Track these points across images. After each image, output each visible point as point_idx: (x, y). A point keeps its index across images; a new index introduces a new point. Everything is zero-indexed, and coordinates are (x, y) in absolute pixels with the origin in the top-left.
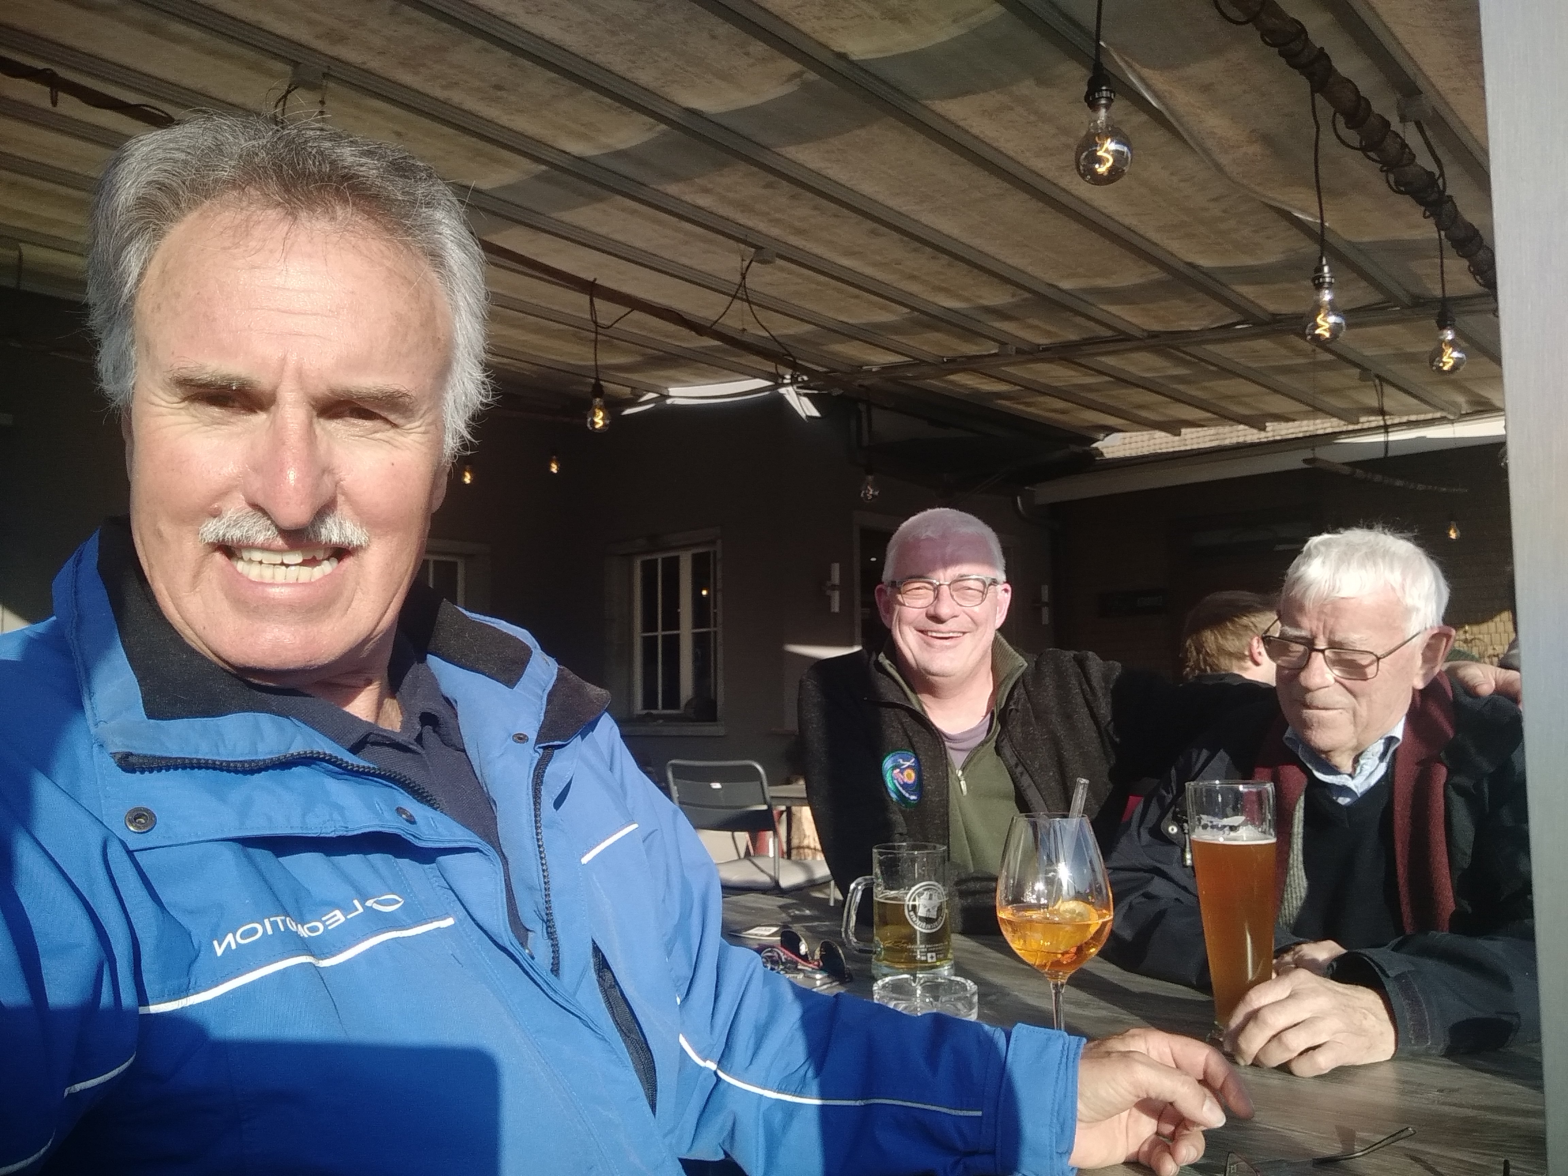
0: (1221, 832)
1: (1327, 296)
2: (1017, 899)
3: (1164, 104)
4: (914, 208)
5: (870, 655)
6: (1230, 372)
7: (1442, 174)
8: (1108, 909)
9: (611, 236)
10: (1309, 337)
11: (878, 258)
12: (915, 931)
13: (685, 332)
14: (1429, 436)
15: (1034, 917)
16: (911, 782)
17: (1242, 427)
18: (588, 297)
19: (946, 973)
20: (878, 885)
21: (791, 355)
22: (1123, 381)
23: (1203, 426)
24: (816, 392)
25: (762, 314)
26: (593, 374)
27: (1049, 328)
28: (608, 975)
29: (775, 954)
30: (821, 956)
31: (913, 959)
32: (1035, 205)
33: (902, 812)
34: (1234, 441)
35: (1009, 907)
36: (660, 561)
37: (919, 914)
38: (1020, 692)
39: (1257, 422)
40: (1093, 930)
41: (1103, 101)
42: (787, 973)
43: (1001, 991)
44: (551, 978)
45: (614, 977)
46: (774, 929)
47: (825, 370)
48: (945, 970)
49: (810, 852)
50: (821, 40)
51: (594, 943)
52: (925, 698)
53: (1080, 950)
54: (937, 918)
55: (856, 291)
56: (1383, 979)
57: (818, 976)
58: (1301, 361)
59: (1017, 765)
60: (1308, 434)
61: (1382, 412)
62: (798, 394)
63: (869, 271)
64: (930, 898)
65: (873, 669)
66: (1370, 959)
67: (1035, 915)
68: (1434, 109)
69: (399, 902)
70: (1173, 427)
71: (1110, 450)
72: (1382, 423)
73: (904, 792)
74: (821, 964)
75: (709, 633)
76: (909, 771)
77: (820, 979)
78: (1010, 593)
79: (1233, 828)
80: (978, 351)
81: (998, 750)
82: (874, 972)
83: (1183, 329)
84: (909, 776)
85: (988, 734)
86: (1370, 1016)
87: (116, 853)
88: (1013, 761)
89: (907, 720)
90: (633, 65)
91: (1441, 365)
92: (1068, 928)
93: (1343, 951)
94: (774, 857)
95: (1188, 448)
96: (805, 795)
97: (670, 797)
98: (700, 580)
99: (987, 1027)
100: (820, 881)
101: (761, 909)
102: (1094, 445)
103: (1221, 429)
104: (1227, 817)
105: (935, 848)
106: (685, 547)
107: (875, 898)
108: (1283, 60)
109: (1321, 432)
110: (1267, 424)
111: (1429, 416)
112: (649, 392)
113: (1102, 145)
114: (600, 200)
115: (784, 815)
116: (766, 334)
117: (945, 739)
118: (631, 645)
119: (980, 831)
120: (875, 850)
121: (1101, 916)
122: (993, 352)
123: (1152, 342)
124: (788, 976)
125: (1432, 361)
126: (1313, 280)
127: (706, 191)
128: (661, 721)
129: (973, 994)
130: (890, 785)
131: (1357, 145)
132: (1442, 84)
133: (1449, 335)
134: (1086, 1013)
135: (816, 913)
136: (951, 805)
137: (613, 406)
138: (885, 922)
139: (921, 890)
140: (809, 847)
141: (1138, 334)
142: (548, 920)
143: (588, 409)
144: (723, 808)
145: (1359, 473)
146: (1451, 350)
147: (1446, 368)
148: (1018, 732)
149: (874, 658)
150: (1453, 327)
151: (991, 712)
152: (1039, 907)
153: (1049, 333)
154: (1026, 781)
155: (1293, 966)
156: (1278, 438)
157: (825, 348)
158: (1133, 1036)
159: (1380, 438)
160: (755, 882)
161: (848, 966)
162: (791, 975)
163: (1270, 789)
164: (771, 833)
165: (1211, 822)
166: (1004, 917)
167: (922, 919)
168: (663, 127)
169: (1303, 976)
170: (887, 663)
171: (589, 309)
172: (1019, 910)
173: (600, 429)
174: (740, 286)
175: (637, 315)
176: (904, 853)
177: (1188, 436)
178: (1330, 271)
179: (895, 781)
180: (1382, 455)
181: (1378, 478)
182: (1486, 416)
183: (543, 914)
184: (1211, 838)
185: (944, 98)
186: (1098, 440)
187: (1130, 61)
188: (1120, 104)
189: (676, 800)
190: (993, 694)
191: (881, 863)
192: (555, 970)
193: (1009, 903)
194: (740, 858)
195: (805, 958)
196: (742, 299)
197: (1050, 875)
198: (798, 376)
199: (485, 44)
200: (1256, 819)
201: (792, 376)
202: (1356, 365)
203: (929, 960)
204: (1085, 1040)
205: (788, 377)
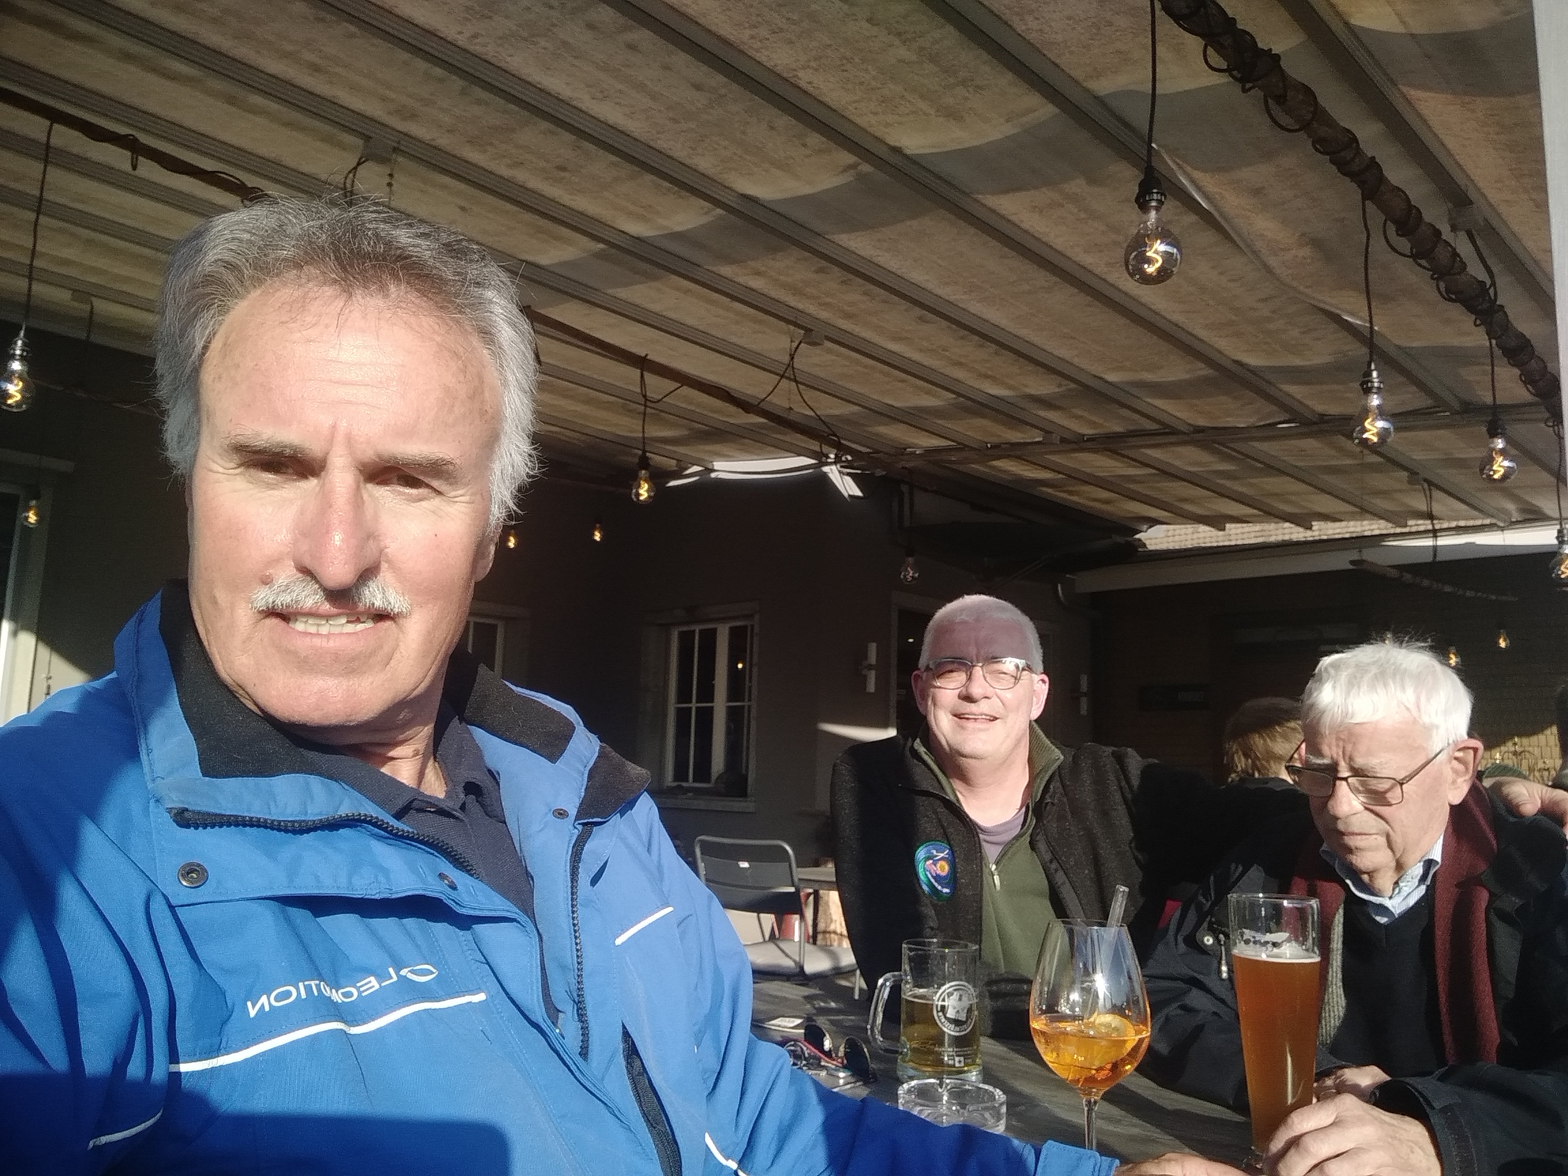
0: (1264, 948)
1: (1375, 401)
2: (1051, 1009)
3: (1215, 206)
4: (963, 297)
5: (906, 740)
6: (1279, 470)
7: (1493, 284)
8: (1145, 1024)
9: (664, 313)
10: (1357, 441)
11: (925, 344)
12: (944, 1032)
13: (731, 408)
14: (1478, 543)
15: (1068, 1029)
16: (944, 874)
17: (1287, 525)
18: (639, 371)
19: (974, 1079)
20: (907, 982)
21: (835, 435)
22: (1167, 473)
23: (1248, 522)
24: (859, 472)
25: (808, 394)
26: (641, 447)
27: (1094, 418)
28: (637, 1063)
29: (799, 1049)
30: (846, 1054)
31: (941, 1062)
32: (1083, 299)
33: (934, 906)
34: (1280, 538)
35: (1043, 1017)
36: (697, 631)
37: (948, 1015)
38: (1056, 785)
39: (1303, 520)
40: (1129, 1046)
41: (1154, 204)
42: (809, 1069)
43: (1031, 1102)
44: (579, 1060)
45: (642, 1063)
46: (799, 1021)
47: (868, 450)
48: (973, 1076)
49: (836, 937)
50: (877, 134)
51: (624, 1027)
52: (958, 785)
53: (1116, 1067)
54: (967, 1019)
55: (904, 376)
56: (1428, 1110)
57: (842, 1075)
58: (1349, 462)
59: (1051, 862)
60: (1354, 535)
61: (1431, 517)
62: (840, 472)
63: (916, 356)
64: (960, 999)
65: (908, 753)
66: (1413, 1088)
67: (1069, 1027)
68: (1486, 220)
69: (432, 973)
70: (1217, 522)
71: (1153, 541)
72: (1430, 527)
73: (936, 884)
74: (845, 1062)
75: (743, 706)
76: (943, 863)
77: (843, 1078)
78: (1047, 684)
79: (1275, 945)
80: (1023, 438)
81: (1033, 845)
82: (900, 1073)
83: (1229, 425)
84: (942, 868)
85: (1022, 828)
86: (1417, 1149)
87: (159, 908)
88: (1048, 857)
89: (941, 810)
90: (692, 152)
91: (1491, 473)
92: (1104, 1043)
93: (1388, 1078)
94: (800, 941)
95: (1233, 543)
96: (834, 879)
97: (698, 875)
98: (736, 653)
99: (1016, 1142)
100: (845, 970)
101: (786, 999)
102: (1137, 536)
103: (1266, 526)
104: (1271, 932)
105: (966, 946)
106: (723, 620)
107: (903, 996)
108: (1334, 167)
109: (1367, 533)
110: (1313, 523)
111: (1479, 522)
112: (694, 465)
113: (1151, 247)
114: (655, 278)
115: (812, 898)
116: (812, 414)
117: (979, 830)
118: (665, 715)
119: (1013, 929)
120: (904, 946)
121: (1138, 1032)
122: (1037, 440)
123: (1198, 436)
124: (810, 1072)
125: (1482, 470)
126: (1362, 385)
127: (758, 273)
128: (691, 794)
129: (1001, 1104)
130: (922, 876)
131: (1408, 252)
132: (1493, 196)
133: (1500, 444)
134: (1119, 1130)
135: (842, 1006)
136: (984, 903)
137: (658, 477)
138: (912, 1021)
139: (951, 989)
140: (835, 932)
141: (1183, 428)
142: (579, 1002)
143: (633, 480)
144: (749, 887)
145: (1408, 577)
146: (1502, 458)
147: (1496, 477)
148: (1053, 827)
149: (909, 744)
150: (1503, 435)
151: (1025, 804)
152: (1074, 1018)
153: (1094, 424)
154: (1060, 877)
155: (1334, 1091)
156: (1325, 537)
157: (870, 429)
158: (1169, 1160)
159: (1428, 542)
160: (779, 966)
161: (873, 1066)
162: (814, 1072)
163: (1315, 906)
164: (797, 917)
165: (1254, 937)
166: (1037, 1027)
167: (951, 1021)
168: (719, 211)
169: (1349, 1103)
170: (922, 750)
171: (639, 382)
172: (1053, 1020)
173: (645, 501)
174: (789, 365)
175: (686, 390)
176: (935, 950)
177: (1233, 532)
178: (1378, 377)
179: (928, 873)
180: (1430, 559)
181: (1426, 583)
182: (1537, 524)
183: (575, 995)
184: (1254, 953)
185: (993, 193)
186: (1141, 532)
187: (1181, 163)
188: (1171, 205)
189: (703, 878)
190: (1029, 786)
191: (911, 959)
192: (584, 1053)
193: (1044, 1012)
194: (764, 941)
195: (828, 1054)
196: (789, 378)
197: (1085, 985)
198: (842, 455)
199: (552, 127)
200: (1299, 936)
201: (836, 455)
202: (1405, 468)
203: (957, 1065)
204: (1117, 1162)
205: (832, 456)
